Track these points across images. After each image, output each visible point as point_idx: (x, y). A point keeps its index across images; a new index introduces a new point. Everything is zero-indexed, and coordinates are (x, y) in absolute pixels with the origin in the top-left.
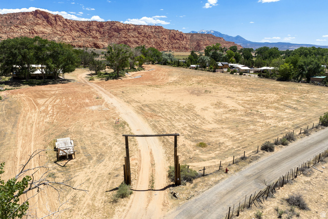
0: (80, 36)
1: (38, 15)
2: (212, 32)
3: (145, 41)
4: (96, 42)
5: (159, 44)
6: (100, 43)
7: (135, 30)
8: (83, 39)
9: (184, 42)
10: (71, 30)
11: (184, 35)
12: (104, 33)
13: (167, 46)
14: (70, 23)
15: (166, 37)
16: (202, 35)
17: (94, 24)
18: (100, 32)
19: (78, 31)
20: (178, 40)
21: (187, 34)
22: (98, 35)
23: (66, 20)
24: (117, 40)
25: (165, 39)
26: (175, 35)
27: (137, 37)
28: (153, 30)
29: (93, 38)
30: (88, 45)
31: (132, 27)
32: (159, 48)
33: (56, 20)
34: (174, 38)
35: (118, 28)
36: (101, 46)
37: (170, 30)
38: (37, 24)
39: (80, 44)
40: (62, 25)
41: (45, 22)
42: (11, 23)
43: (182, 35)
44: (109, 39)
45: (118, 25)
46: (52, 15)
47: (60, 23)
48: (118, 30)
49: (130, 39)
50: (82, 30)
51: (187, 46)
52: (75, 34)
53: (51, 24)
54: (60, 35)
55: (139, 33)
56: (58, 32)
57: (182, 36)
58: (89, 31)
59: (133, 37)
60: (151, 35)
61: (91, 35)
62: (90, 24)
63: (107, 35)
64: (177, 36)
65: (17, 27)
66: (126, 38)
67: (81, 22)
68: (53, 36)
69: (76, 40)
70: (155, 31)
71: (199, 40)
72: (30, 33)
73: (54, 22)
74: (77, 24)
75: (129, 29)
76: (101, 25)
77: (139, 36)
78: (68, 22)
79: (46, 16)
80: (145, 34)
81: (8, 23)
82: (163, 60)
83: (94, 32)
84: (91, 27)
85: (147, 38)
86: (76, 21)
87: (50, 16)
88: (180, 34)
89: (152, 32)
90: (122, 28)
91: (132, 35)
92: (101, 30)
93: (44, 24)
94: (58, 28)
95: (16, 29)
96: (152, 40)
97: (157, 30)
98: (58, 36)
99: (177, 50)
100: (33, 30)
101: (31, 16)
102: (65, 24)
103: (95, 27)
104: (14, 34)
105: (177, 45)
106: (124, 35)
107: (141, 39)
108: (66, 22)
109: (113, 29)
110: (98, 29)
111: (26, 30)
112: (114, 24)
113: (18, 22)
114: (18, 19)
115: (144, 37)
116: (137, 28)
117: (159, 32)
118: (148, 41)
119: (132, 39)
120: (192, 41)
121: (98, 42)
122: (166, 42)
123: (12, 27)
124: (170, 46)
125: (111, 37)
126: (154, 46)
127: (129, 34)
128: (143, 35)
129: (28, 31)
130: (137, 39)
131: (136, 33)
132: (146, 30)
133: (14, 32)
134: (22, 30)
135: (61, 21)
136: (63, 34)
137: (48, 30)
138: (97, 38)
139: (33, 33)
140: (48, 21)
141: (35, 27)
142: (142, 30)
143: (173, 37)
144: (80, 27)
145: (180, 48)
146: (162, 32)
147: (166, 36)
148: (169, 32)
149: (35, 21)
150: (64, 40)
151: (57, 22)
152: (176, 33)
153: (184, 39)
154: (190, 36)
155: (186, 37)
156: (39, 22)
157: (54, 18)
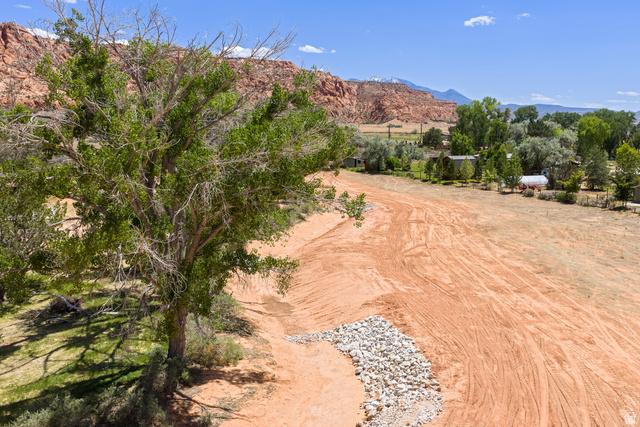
9: (345, 101)
11: (345, 85)
20: (332, 94)
21: (349, 82)
23: (36, 38)
26: (324, 83)
28: (270, 71)
34: (322, 91)
40: (21, 50)
43: (340, 83)
47: (16, 45)
51: (354, 110)
54: (14, 77)
56: (10, 69)
57: (339, 87)
60: (266, 82)
64: (330, 87)
70: (275, 73)
71: (380, 97)
78: (40, 44)
80: (251, 79)
85: (256, 89)
88: (336, 82)
89: (267, 75)
94: (10, 60)
97: (280, 71)
98: (8, 81)
102: (33, 49)
105: (330, 108)
107: (241, 92)
108: (36, 45)
115: (247, 86)
117: (284, 75)
120: (361, 97)
128: (246, 81)
135: (19, 41)
136: (24, 74)
143: (318, 87)
145: (336, 113)
146: (293, 76)
150: (23, 91)
151: (7, 42)
152: (327, 79)
153: (344, 93)
154: (356, 87)
155: (348, 90)
157: (0, 32)
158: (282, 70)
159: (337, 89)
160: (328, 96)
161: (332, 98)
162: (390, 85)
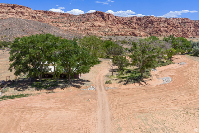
0: (124, 28)
1: (97, 14)
3: (173, 30)
4: (134, 32)
5: (185, 32)
6: (137, 32)
7: (165, 21)
8: (126, 29)
10: (118, 23)
12: (141, 25)
13: (192, 34)
14: (118, 19)
17: (135, 18)
18: (138, 24)
19: (123, 24)
22: (137, 26)
23: (115, 17)
24: (151, 29)
25: (191, 28)
27: (167, 27)
28: (180, 21)
29: (133, 28)
30: (129, 34)
31: (163, 19)
32: (185, 35)
33: (108, 17)
35: (152, 21)
36: (138, 34)
37: (195, 21)
38: (96, 20)
39: (123, 33)
40: (112, 20)
41: (102, 19)
42: (81, 20)
44: (144, 29)
45: (152, 19)
46: (106, 14)
47: (111, 19)
48: (152, 22)
49: (161, 29)
50: (125, 23)
52: (120, 26)
53: (105, 20)
55: (168, 24)
56: (109, 25)
58: (131, 24)
59: (163, 27)
60: (178, 25)
61: (131, 27)
62: (131, 19)
63: (143, 26)
65: (84, 23)
66: (158, 28)
67: (125, 18)
68: (105, 28)
69: (121, 31)
70: (182, 22)
72: (91, 26)
73: (107, 18)
74: (123, 19)
75: (160, 21)
76: (139, 19)
77: (168, 26)
78: (116, 18)
79: (102, 15)
80: (174, 24)
81: (79, 20)
83: (134, 24)
84: (132, 21)
85: (175, 27)
86: (122, 17)
87: (105, 15)
89: (179, 23)
90: (155, 20)
91: (163, 25)
92: (139, 22)
93: (101, 20)
94: (109, 23)
95: (83, 24)
96: (179, 29)
97: (184, 21)
98: (109, 28)
100: (93, 24)
101: (93, 15)
102: (114, 20)
103: (135, 21)
104: (82, 28)
106: (156, 26)
107: (170, 28)
108: (115, 18)
109: (148, 21)
110: (137, 22)
111: (89, 24)
112: (149, 18)
113: (85, 19)
114: (85, 17)
115: (172, 27)
116: (166, 21)
117: (185, 23)
118: (176, 30)
119: (162, 29)
121: (136, 32)
122: (191, 30)
123: (81, 23)
124: (195, 33)
125: (146, 28)
126: (180, 34)
127: (160, 25)
128: (172, 25)
129: (90, 25)
130: (166, 28)
131: (166, 24)
132: (174, 21)
133: (81, 26)
134: (86, 25)
135: (111, 18)
136: (112, 26)
137: (103, 24)
138: (136, 28)
139: (93, 27)
140: (103, 18)
141: (95, 23)
142: (171, 21)
143: (197, 26)
144: (125, 21)
146: (188, 22)
148: (194, 22)
149: (95, 19)
150: (112, 31)
151: (109, 18)
156: (97, 19)
157: (107, 16)
158: (185, 21)
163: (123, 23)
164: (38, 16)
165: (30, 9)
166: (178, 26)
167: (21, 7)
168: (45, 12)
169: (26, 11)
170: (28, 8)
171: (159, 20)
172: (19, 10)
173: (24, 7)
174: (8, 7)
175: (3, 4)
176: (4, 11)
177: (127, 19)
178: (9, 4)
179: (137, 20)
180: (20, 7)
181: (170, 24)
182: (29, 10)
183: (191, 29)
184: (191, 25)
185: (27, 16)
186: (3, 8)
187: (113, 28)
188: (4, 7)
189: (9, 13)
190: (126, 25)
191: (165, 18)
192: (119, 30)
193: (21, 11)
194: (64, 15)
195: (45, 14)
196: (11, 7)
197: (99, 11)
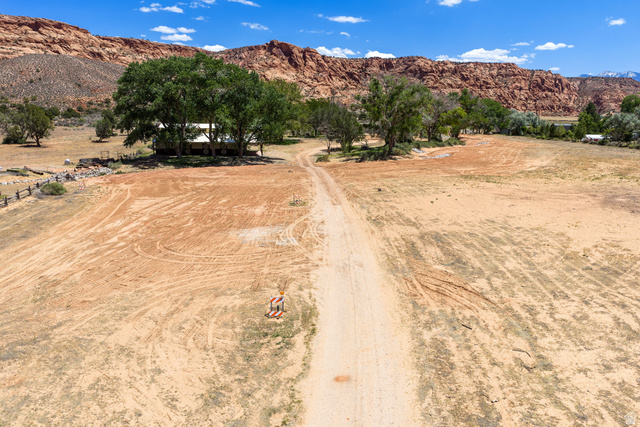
0: (346, 88)
1: (274, 50)
2: (631, 75)
5: (507, 101)
7: (455, 72)
8: (352, 92)
9: (563, 96)
10: (330, 75)
11: (565, 81)
13: (524, 105)
14: (330, 64)
15: (523, 86)
16: (607, 80)
17: (375, 62)
19: (343, 77)
20: (550, 90)
21: (571, 79)
23: (323, 57)
25: (521, 89)
27: (459, 87)
28: (495, 72)
31: (451, 66)
33: (304, 58)
34: (540, 87)
35: (420, 69)
37: (533, 72)
38: (271, 66)
39: (344, 101)
40: (314, 66)
41: (286, 61)
43: (560, 81)
45: (422, 64)
46: (298, 49)
47: (311, 63)
48: (421, 74)
49: (445, 91)
50: (351, 75)
51: (571, 104)
52: (337, 83)
53: (296, 66)
54: (310, 86)
55: (464, 78)
56: (307, 80)
57: (559, 83)
58: (365, 77)
59: (451, 86)
60: (490, 81)
62: (367, 63)
64: (548, 84)
66: (437, 88)
67: (350, 62)
69: (339, 95)
70: (499, 74)
71: (601, 91)
73: (301, 61)
74: (343, 65)
75: (443, 71)
76: (387, 64)
77: (464, 83)
78: (326, 61)
79: (287, 51)
80: (478, 79)
82: (513, 125)
84: (368, 69)
85: (481, 87)
86: (341, 59)
87: (295, 51)
88: (556, 80)
89: (492, 76)
90: (429, 68)
91: (450, 82)
93: (284, 65)
94: (307, 74)
96: (491, 92)
97: (503, 71)
98: (306, 88)
99: (547, 112)
100: (264, 76)
101: (263, 52)
102: (321, 65)
103: (376, 69)
105: (547, 103)
106: (431, 83)
108: (323, 62)
109: (411, 71)
110: (382, 72)
112: (414, 61)
113: (241, 63)
114: (241, 58)
115: (474, 85)
116: (458, 69)
117: (507, 75)
118: (483, 93)
119: (447, 91)
120: (581, 93)
122: (522, 95)
124: (531, 104)
127: (442, 81)
128: (472, 81)
130: (458, 90)
131: (458, 79)
132: (479, 71)
135: (313, 60)
136: (316, 83)
137: (290, 77)
140: (291, 61)
141: (268, 72)
142: (471, 72)
143: (538, 84)
144: (349, 69)
145: (553, 107)
146: (515, 75)
147: (523, 84)
148: (529, 74)
149: (269, 62)
150: (316, 95)
151: (306, 61)
152: (547, 77)
153: (563, 89)
154: (578, 82)
155: (568, 86)
156: (275, 62)
157: (302, 55)
158: (506, 71)
159: (557, 86)
160: (547, 92)
161: (550, 94)
162: (614, 79)
163: (344, 75)
164: (109, 53)
165: (86, 32)
166: (487, 83)
167: (59, 26)
168: (128, 42)
169: (73, 38)
170: (78, 29)
171: (441, 68)
172: (54, 35)
173: (68, 26)
174: (20, 25)
175: (7, 18)
176: (10, 36)
177: (354, 64)
178: (24, 18)
179: (380, 67)
180: (55, 26)
181: (468, 79)
182: (81, 34)
183: (523, 92)
184: (523, 82)
185: (76, 53)
186: (6, 29)
187: (319, 88)
188: (10, 27)
189: (25, 43)
190: (352, 81)
191: (456, 63)
192: (333, 92)
193: (60, 36)
194: (180, 51)
195: (127, 47)
196: (30, 25)
197: (280, 42)
